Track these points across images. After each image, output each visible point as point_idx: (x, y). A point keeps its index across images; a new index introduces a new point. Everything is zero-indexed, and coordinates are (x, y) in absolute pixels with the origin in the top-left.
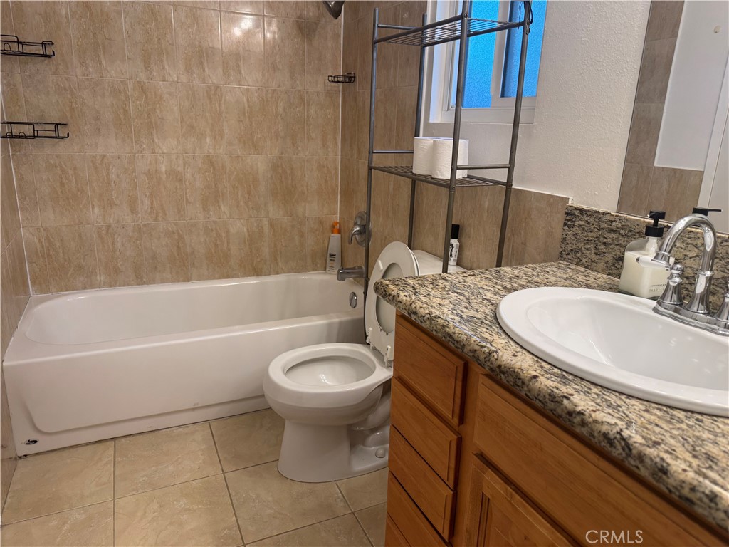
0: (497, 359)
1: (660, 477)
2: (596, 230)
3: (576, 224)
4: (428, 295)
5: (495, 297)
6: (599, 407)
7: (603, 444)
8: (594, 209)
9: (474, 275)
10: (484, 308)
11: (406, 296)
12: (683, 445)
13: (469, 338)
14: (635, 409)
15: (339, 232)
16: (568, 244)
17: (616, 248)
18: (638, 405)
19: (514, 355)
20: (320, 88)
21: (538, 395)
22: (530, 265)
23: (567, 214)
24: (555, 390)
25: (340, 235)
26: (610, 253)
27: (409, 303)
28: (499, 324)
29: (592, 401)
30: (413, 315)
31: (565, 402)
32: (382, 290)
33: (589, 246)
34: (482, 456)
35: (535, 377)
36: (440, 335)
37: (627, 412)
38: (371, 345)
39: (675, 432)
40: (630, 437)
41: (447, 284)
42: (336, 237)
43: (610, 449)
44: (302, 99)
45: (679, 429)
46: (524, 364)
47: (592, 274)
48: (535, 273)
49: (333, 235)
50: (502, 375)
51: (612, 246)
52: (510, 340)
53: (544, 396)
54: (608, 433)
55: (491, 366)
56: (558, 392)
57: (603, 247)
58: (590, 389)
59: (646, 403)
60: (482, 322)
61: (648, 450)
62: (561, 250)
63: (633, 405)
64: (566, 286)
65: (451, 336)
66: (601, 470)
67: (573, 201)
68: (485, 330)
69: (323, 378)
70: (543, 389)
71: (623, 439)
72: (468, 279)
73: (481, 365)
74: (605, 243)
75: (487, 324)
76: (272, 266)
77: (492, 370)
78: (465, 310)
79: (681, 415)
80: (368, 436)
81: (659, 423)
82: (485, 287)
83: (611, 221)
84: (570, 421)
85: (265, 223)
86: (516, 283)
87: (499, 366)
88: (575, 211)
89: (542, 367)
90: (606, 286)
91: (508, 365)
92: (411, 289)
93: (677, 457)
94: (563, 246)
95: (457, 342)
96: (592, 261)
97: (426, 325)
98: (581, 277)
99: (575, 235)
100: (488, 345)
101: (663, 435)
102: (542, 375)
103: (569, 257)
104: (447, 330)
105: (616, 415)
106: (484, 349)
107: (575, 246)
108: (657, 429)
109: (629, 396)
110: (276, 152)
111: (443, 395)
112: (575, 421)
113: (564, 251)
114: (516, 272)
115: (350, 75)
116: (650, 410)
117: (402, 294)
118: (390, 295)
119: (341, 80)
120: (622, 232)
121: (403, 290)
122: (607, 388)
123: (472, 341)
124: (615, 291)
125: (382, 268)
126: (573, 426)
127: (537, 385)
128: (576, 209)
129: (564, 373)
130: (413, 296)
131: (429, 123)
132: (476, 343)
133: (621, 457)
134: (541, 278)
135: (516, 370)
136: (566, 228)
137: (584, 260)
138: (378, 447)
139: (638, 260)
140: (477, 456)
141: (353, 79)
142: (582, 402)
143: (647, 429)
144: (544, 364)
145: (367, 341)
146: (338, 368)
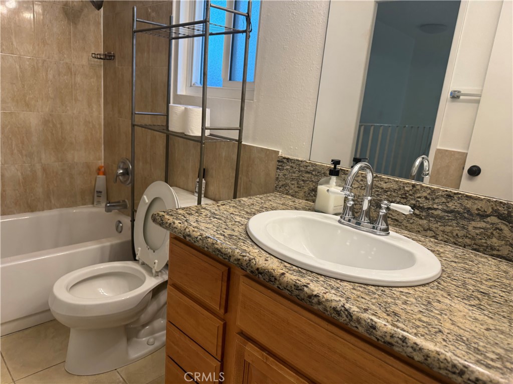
0: (255, 264)
1: (372, 332)
2: (297, 172)
3: (285, 168)
4: (197, 221)
5: (242, 219)
6: (327, 290)
7: (333, 315)
8: (296, 158)
9: (224, 205)
10: (238, 228)
11: (180, 223)
12: (380, 309)
13: (233, 251)
14: (347, 289)
15: (104, 174)
16: (280, 181)
17: (311, 183)
18: (349, 286)
19: (266, 260)
20: (84, 62)
21: (287, 286)
22: (258, 196)
23: (279, 161)
24: (297, 282)
25: (104, 177)
26: (307, 186)
27: (183, 229)
28: (251, 239)
29: (322, 286)
30: (187, 238)
31: (306, 289)
32: (160, 220)
33: (293, 182)
34: (242, 333)
35: (283, 274)
36: (210, 250)
37: (344, 292)
38: (140, 261)
39: (374, 301)
40: (350, 308)
41: (208, 212)
42: (102, 178)
43: (338, 318)
44: (69, 69)
45: (375, 298)
46: (273, 265)
47: (297, 200)
48: (263, 202)
49: (99, 176)
50: (260, 275)
51: (308, 182)
52: (260, 249)
53: (291, 287)
54: (336, 307)
55: (252, 269)
56: (299, 282)
57: (302, 182)
58: (318, 278)
59: (352, 284)
60: (239, 239)
61: (362, 315)
62: (275, 185)
63: (345, 286)
64: (283, 209)
65: (219, 251)
66: (329, 331)
67: (282, 153)
68: (242, 244)
69: (101, 290)
70: (290, 282)
71: (347, 310)
72: (221, 207)
73: (243, 269)
74: (303, 180)
75: (243, 239)
76: (45, 203)
77: (252, 272)
78: (225, 230)
79: (373, 289)
80: (140, 330)
81: (363, 296)
82: (234, 213)
83: (307, 166)
84: (310, 302)
85: (38, 167)
86: (253, 208)
87: (258, 269)
88: (284, 160)
89: (285, 266)
90: (307, 207)
91: (263, 268)
92: (183, 217)
93: (379, 317)
94: (277, 182)
95: (225, 254)
96: (296, 192)
97: (200, 244)
98: (290, 202)
99: (284, 175)
100: (248, 255)
101: (367, 304)
102: (287, 272)
103: (281, 189)
104: (216, 246)
105: (338, 294)
106: (245, 258)
107: (284, 183)
108: (363, 300)
109: (342, 280)
110: (47, 110)
111: (212, 294)
112: (313, 301)
113: (278, 186)
114: (251, 201)
115: (110, 54)
116: (356, 288)
117: (177, 222)
118: (167, 223)
119: (102, 57)
120: (314, 173)
121: (177, 219)
122: (328, 277)
123: (236, 253)
124: (312, 211)
125: (147, 201)
126: (312, 305)
127: (286, 279)
128: (284, 158)
129: (300, 269)
130: (186, 223)
131: (178, 95)
132: (239, 254)
133: (345, 322)
134: (267, 205)
135: (270, 270)
136: (278, 171)
137: (291, 191)
138: (148, 338)
139: (328, 190)
140: (239, 334)
141: (112, 57)
142: (316, 288)
143: (358, 301)
144: (286, 264)
145: (137, 258)
146: (112, 281)
